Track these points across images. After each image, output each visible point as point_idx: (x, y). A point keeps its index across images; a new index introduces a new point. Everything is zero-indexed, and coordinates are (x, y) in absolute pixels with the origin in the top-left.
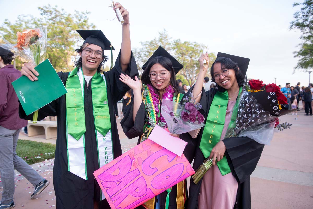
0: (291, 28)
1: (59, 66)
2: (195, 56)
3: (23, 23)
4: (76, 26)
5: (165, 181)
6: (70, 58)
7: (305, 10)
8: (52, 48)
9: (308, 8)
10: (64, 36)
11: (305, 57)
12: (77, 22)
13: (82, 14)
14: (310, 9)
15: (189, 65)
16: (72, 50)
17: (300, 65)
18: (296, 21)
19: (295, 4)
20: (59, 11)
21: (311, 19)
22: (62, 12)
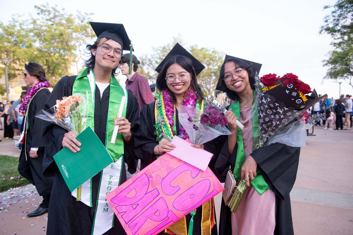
0: (320, 32)
1: (58, 73)
2: (213, 64)
3: (17, 24)
4: (78, 28)
5: (190, 201)
6: (71, 64)
7: (336, 13)
8: (50, 53)
9: (339, 12)
10: (64, 39)
11: (335, 66)
12: (79, 24)
13: (85, 15)
14: (341, 13)
15: (206, 74)
16: (74, 55)
17: (329, 75)
18: (326, 25)
19: (326, 7)
20: (59, 11)
21: (343, 24)
22: (62, 12)
